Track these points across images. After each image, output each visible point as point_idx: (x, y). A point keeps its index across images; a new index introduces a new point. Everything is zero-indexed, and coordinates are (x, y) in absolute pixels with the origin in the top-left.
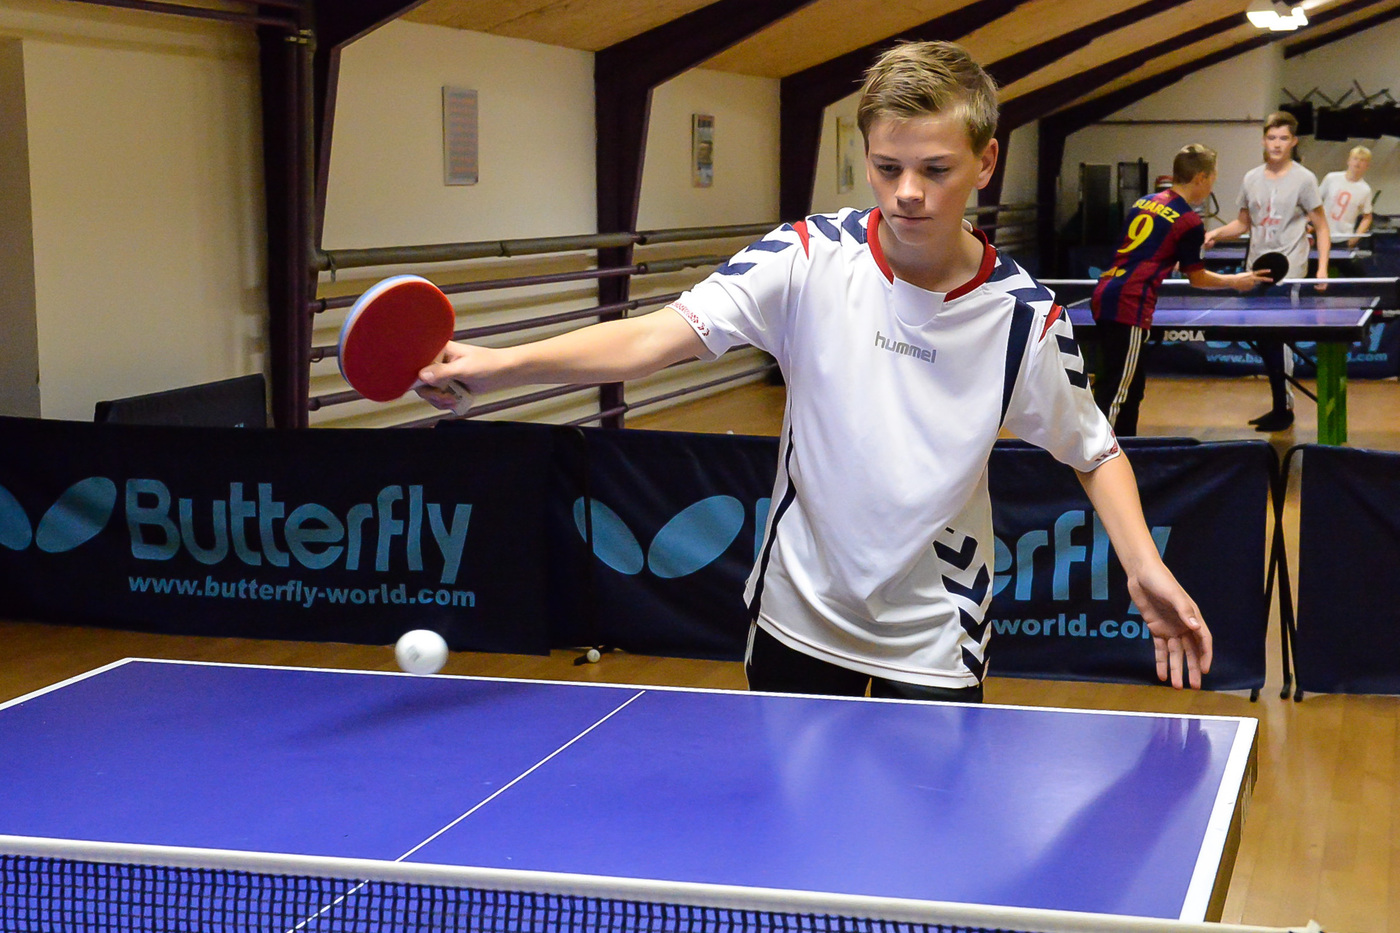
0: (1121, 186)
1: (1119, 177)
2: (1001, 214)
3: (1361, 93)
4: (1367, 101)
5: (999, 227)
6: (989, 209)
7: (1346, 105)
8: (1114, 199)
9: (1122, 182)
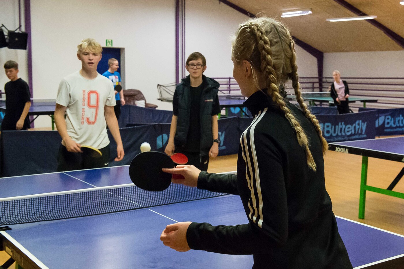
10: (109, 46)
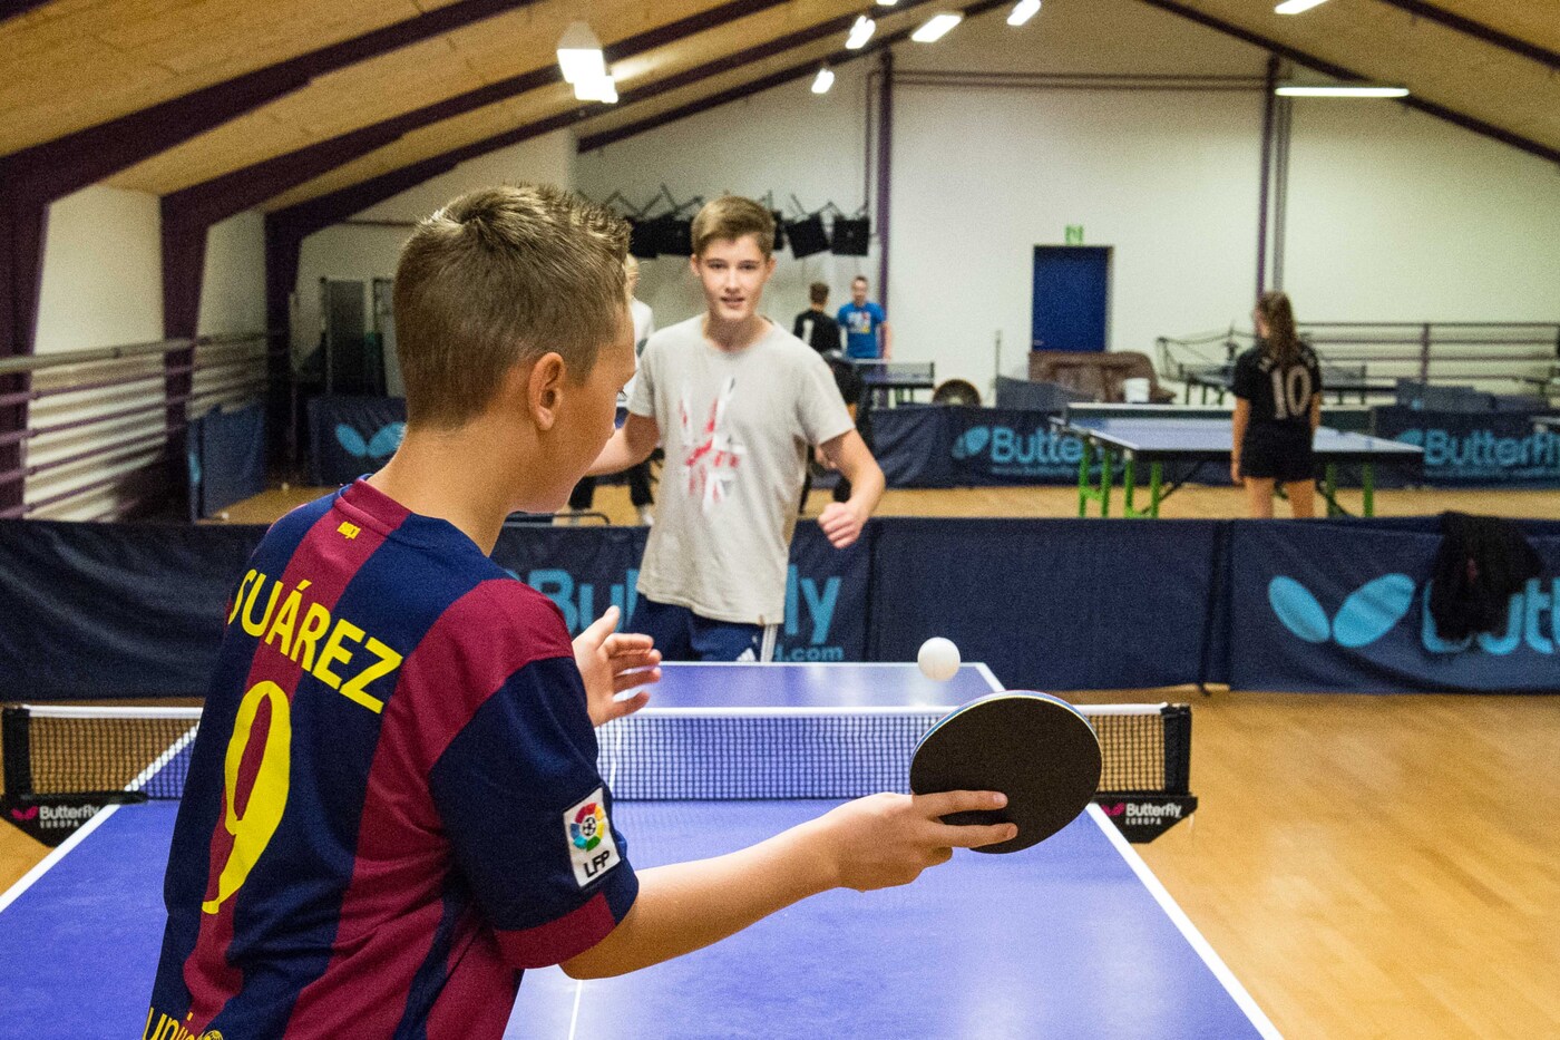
0: (379, 309)
1: (376, 298)
2: (199, 349)
3: (671, 200)
4: (678, 209)
5: (199, 368)
6: (179, 344)
7: (653, 214)
8: (369, 327)
9: (379, 304)
10: (1075, 242)
